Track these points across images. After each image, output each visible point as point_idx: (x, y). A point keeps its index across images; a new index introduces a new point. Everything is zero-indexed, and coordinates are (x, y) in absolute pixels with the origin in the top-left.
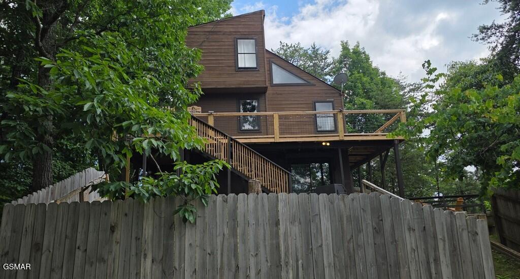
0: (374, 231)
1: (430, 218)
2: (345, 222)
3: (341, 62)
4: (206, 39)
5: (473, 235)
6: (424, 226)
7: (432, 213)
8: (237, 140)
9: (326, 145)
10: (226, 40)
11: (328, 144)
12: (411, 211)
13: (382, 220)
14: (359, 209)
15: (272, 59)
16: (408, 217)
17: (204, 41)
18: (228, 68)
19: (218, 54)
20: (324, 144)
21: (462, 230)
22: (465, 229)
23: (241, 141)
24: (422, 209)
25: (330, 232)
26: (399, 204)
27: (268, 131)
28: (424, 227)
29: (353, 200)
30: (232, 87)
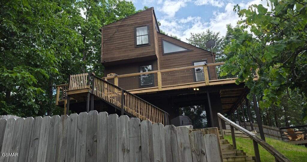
0: (87, 154)
1: (147, 135)
2: (61, 145)
3: (227, 38)
4: (116, 31)
5: (198, 155)
6: (140, 145)
7: (150, 128)
8: (129, 92)
9: (196, 90)
10: (129, 29)
11: (198, 89)
12: (128, 128)
13: (96, 141)
14: (76, 130)
15: (163, 38)
16: (124, 135)
17: (116, 32)
18: (130, 47)
19: (124, 39)
20: (195, 89)
21: (185, 149)
22: (189, 148)
23: (132, 93)
24: (140, 125)
25: (45, 157)
26: (116, 121)
27: (155, 84)
28: (141, 147)
29: (72, 120)
30: (133, 58)
